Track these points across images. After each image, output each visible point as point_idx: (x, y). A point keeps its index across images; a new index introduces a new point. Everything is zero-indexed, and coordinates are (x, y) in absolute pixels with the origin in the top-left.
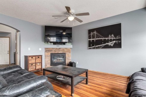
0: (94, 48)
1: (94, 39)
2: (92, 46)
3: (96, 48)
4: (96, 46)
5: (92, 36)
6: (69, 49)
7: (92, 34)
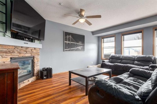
0: (69, 50)
1: (69, 42)
2: (68, 49)
3: (71, 51)
4: (71, 49)
5: (68, 39)
6: (38, 49)
7: (68, 37)
